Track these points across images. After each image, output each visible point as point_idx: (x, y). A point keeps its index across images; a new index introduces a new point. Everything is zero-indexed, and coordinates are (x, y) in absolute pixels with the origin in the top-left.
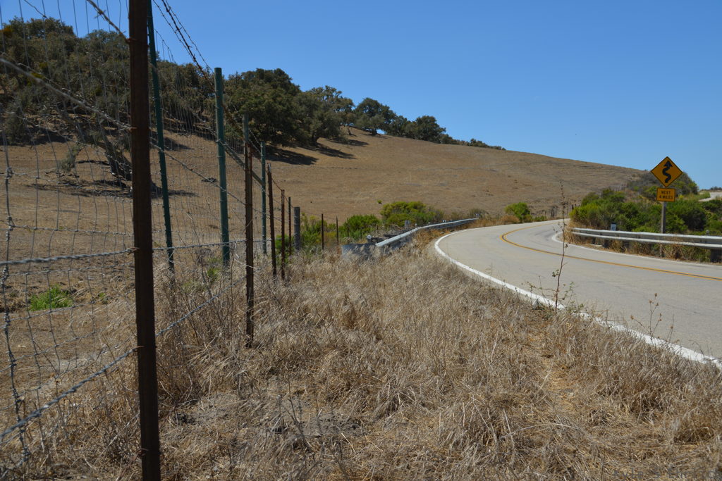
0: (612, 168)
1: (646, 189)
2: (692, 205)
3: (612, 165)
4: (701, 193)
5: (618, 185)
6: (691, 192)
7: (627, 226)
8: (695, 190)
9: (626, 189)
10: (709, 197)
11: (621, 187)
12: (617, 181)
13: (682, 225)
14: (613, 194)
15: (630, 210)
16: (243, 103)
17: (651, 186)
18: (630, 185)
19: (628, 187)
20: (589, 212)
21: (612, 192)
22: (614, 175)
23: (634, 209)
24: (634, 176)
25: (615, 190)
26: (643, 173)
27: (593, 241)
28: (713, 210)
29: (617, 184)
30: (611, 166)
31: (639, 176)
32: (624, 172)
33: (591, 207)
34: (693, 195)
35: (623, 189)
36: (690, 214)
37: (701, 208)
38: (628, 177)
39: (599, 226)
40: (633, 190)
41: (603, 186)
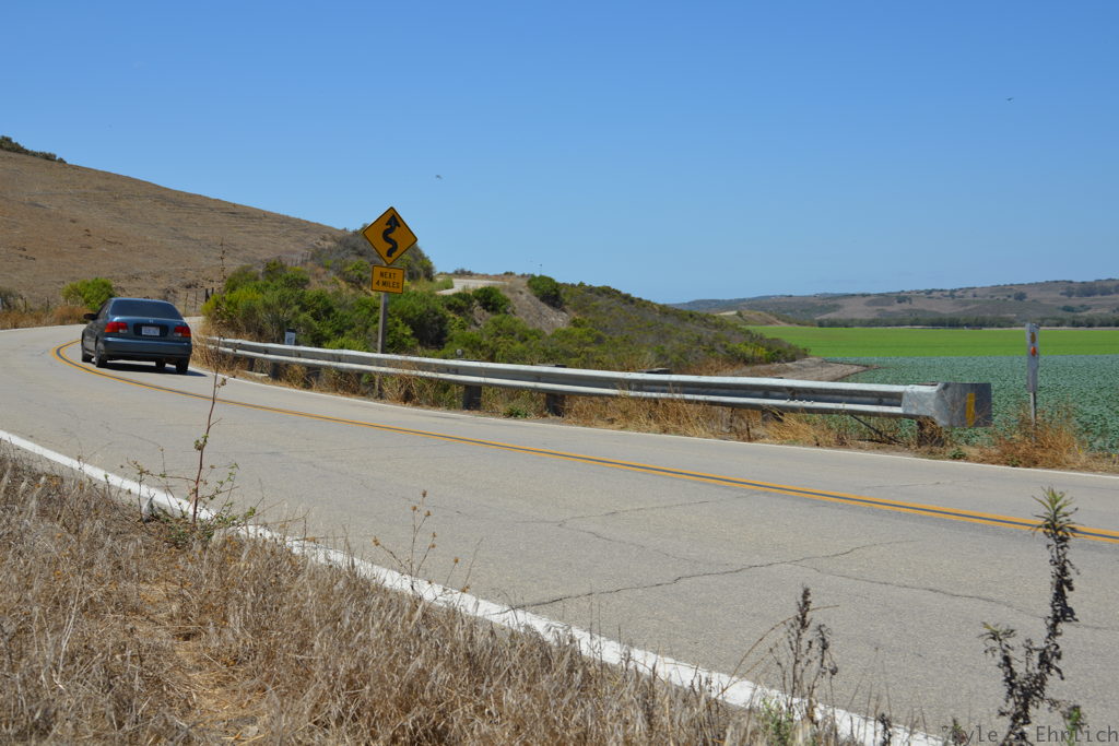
0: (284, 221)
1: (346, 266)
2: (424, 300)
3: (285, 213)
4: (439, 280)
5: (295, 256)
6: (422, 276)
7: (313, 337)
8: (428, 273)
9: (310, 264)
10: (452, 287)
11: (300, 258)
12: (292, 247)
13: (408, 337)
14: (285, 271)
15: (319, 305)
17: (354, 260)
18: (317, 255)
19: (312, 258)
20: (242, 305)
21: (283, 268)
22: (287, 235)
23: (326, 303)
24: (324, 239)
25: (289, 264)
26: (341, 235)
27: (250, 364)
28: (459, 310)
29: (294, 252)
30: (283, 216)
31: (334, 239)
32: (305, 230)
33: (244, 295)
34: (426, 282)
35: (304, 263)
36: (421, 316)
37: (440, 308)
38: (313, 239)
39: (261, 335)
40: (323, 267)
41: (267, 254)
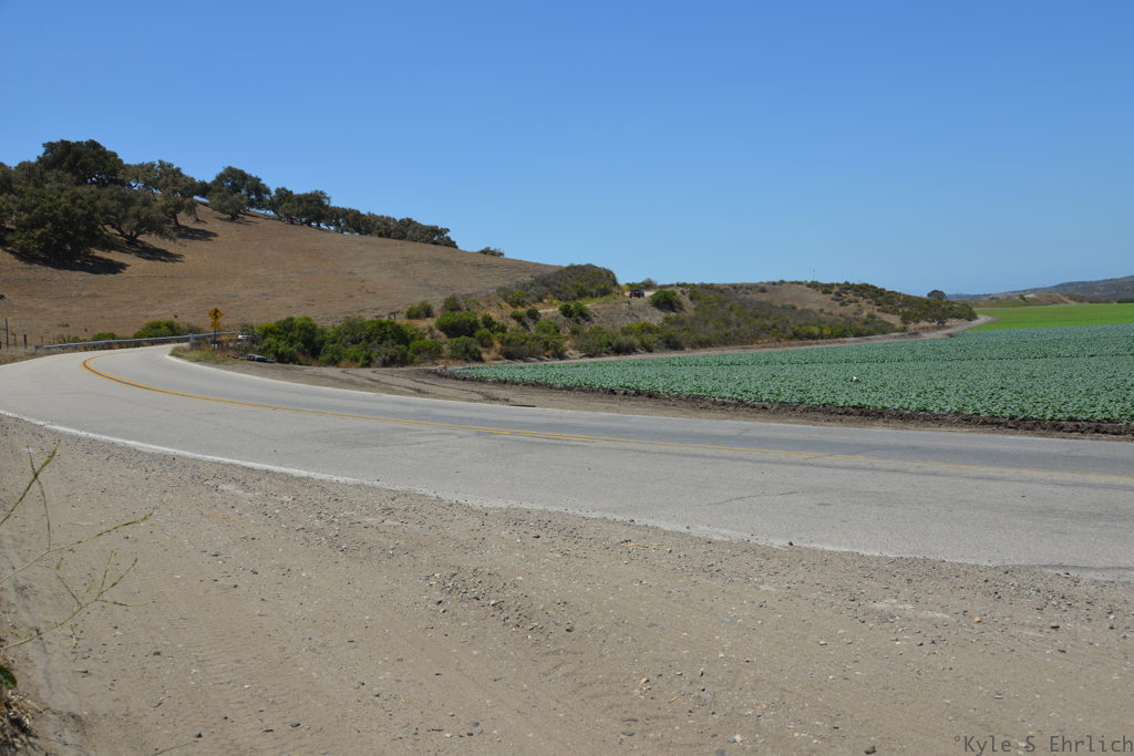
16: (35, 207)
